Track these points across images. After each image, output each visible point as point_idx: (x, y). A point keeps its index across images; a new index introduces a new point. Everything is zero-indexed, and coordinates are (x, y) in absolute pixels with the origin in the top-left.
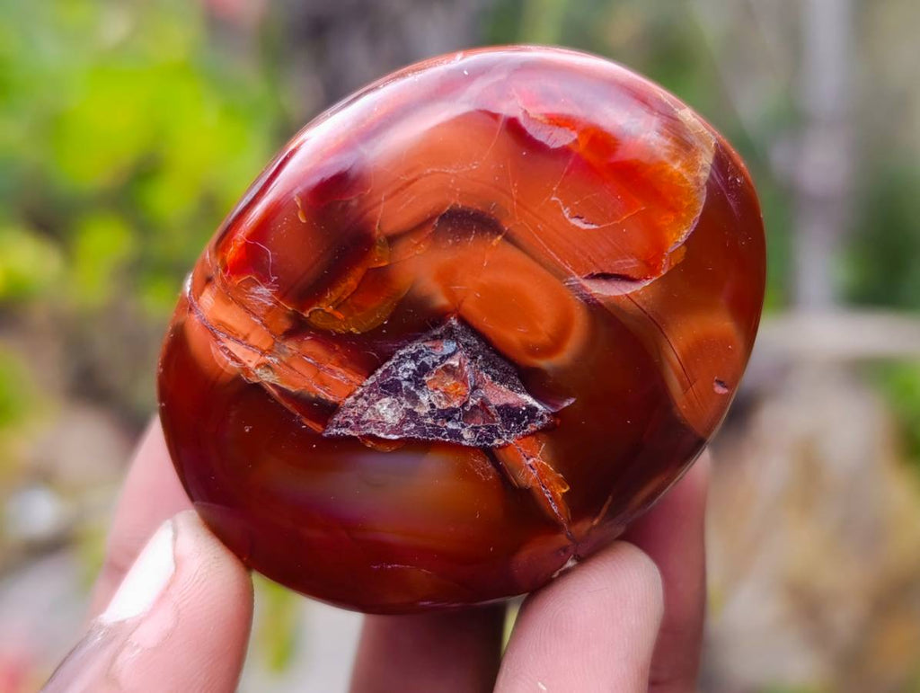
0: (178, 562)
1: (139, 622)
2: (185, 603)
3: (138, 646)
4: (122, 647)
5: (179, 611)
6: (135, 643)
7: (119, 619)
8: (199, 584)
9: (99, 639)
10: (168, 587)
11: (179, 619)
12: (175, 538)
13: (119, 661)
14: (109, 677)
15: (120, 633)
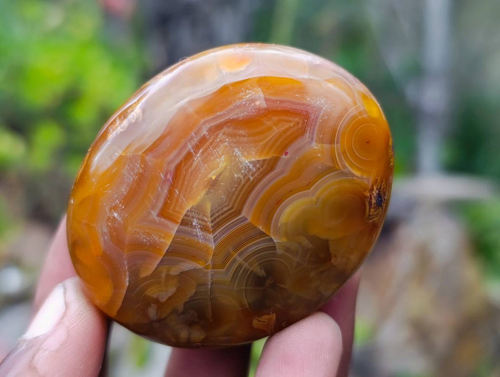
0: (67, 305)
1: (46, 337)
2: (72, 326)
3: (46, 350)
4: (37, 351)
5: (69, 331)
6: (45, 348)
7: (34, 336)
8: (79, 316)
9: (24, 347)
10: (62, 319)
11: (69, 335)
12: (65, 293)
13: (37, 357)
14: (31, 367)
15: (36, 343)
